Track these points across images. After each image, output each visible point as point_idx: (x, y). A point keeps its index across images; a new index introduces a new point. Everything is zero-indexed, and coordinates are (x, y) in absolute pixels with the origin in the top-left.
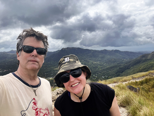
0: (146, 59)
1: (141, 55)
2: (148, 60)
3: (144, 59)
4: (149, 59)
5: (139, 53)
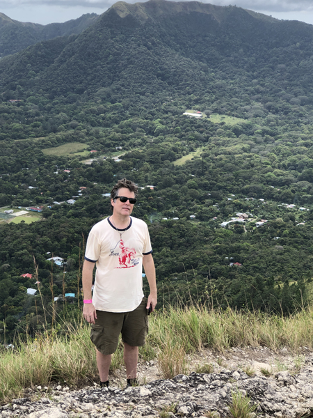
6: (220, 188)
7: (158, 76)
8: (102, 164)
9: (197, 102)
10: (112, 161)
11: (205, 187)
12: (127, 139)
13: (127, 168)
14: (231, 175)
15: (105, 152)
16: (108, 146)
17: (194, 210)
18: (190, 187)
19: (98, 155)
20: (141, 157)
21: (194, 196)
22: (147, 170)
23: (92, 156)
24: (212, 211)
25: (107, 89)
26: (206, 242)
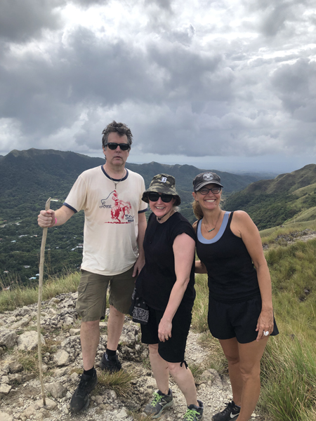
0: (262, 195)
1: (252, 183)
2: (267, 196)
3: (258, 193)
4: (270, 195)
5: (247, 177)
6: (70, 233)
7: (36, 183)
8: (10, 226)
9: (56, 194)
10: (15, 225)
11: (62, 233)
12: (22, 214)
13: (23, 227)
14: (74, 227)
15: (11, 221)
16: (13, 217)
17: (58, 244)
18: (55, 234)
19: (7, 223)
20: (30, 222)
21: (57, 238)
22: (33, 228)
23: (4, 223)
24: (67, 244)
25: (10, 191)
26: (65, 259)
